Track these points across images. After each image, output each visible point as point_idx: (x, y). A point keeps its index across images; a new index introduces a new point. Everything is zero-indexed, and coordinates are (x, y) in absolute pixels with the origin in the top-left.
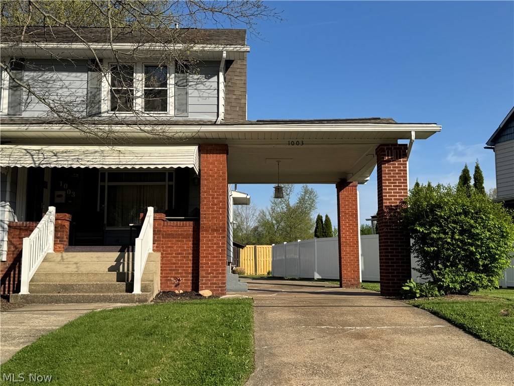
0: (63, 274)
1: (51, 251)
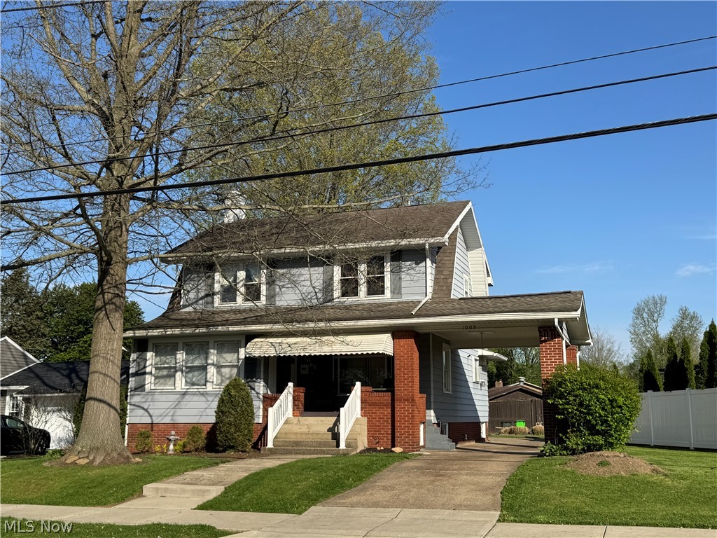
0: (296, 433)
1: (291, 416)
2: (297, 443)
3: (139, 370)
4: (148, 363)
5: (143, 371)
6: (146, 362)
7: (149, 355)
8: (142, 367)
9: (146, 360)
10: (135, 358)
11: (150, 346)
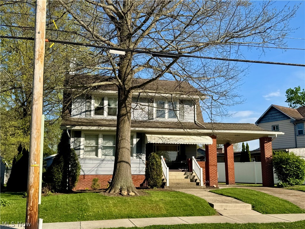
2: (178, 184)
3: (76, 147)
4: (82, 144)
5: (78, 148)
6: (80, 143)
7: (82, 139)
8: (77, 146)
9: (80, 142)
10: (73, 141)
11: (82, 135)
